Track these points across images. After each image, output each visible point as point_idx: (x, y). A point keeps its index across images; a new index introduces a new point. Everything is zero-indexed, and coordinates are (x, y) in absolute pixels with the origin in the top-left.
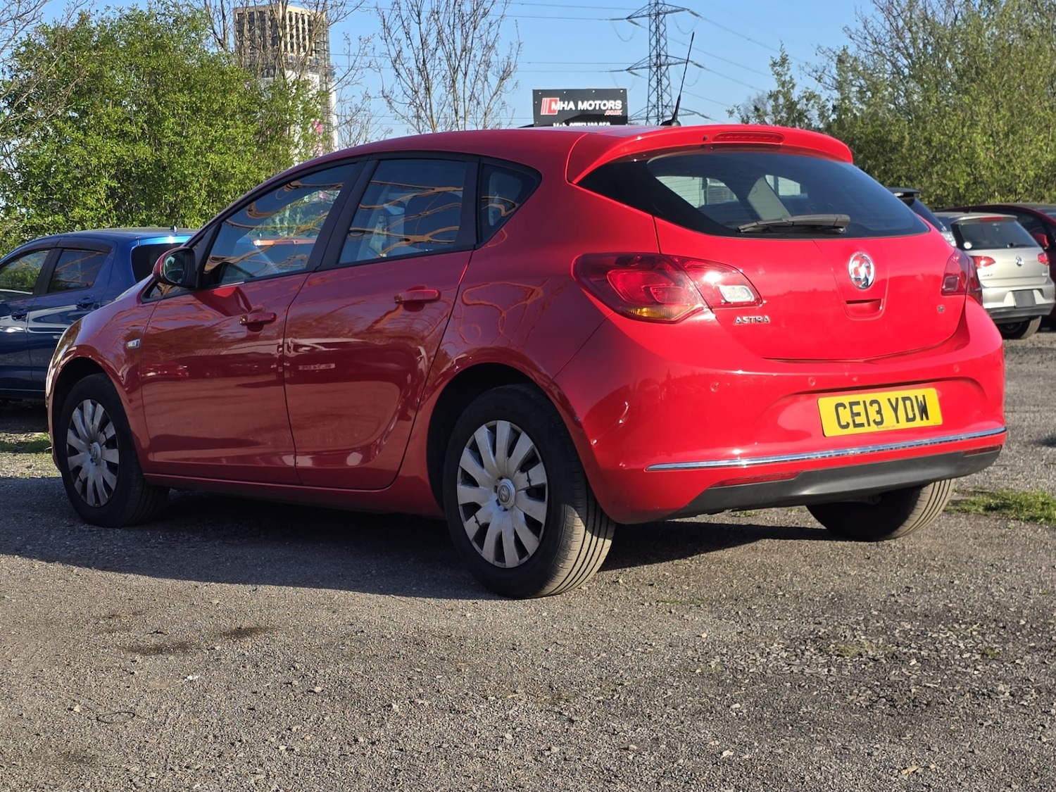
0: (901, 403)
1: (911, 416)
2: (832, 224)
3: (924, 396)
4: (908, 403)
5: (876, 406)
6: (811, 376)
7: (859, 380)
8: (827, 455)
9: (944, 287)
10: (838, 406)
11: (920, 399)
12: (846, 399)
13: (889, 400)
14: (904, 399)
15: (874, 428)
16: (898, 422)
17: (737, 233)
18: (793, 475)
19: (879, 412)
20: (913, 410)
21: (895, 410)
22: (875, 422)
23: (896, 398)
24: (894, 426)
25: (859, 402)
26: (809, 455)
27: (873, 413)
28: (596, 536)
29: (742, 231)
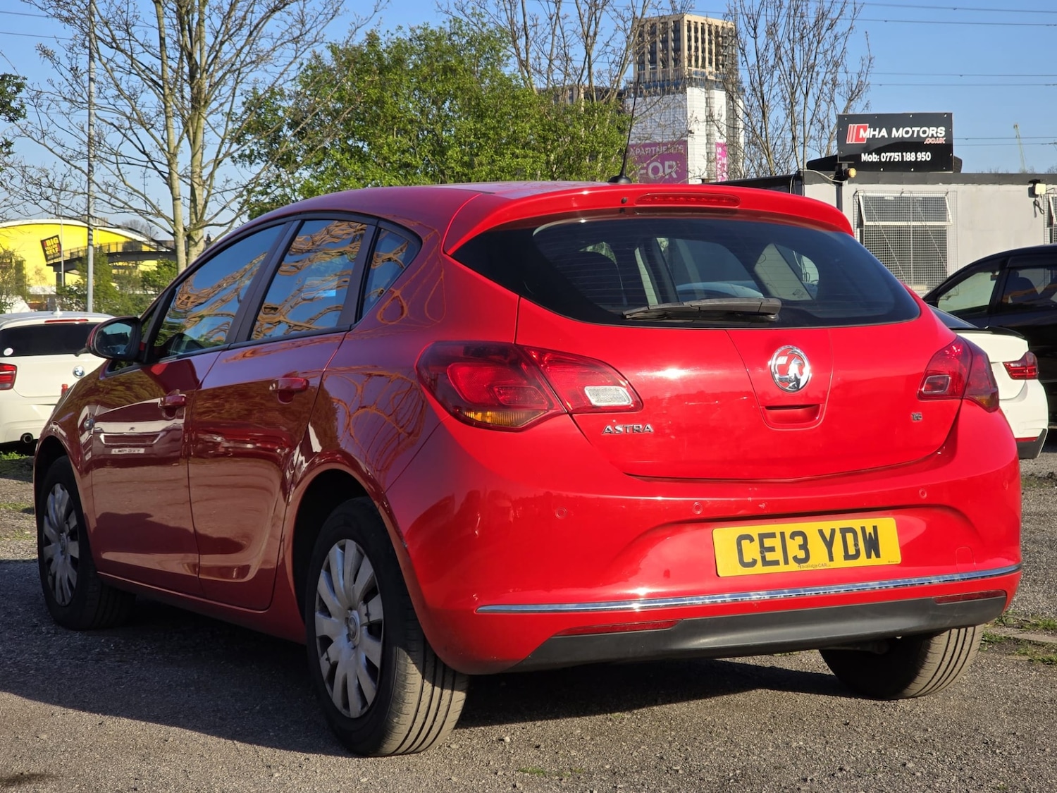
0: (838, 536)
1: (852, 551)
2: (756, 310)
3: (875, 528)
4: (850, 536)
5: (799, 540)
6: (698, 502)
7: (767, 506)
8: (719, 601)
9: (923, 389)
10: (741, 539)
11: (869, 530)
12: (755, 529)
13: (821, 532)
14: (844, 531)
15: (793, 567)
16: (831, 559)
17: (622, 319)
18: (670, 624)
19: (804, 547)
20: (856, 545)
21: (829, 544)
22: (795, 558)
23: (832, 529)
24: (825, 565)
25: (774, 533)
26: (692, 600)
27: (794, 547)
28: (438, 687)
29: (628, 317)
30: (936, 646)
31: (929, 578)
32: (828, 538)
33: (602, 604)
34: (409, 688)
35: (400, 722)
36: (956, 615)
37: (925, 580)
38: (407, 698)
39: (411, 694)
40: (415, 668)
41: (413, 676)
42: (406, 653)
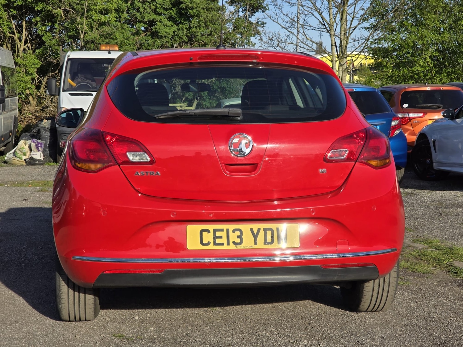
0: (262, 232)
1: (269, 239)
4: (269, 233)
5: (238, 233)
7: (213, 216)
8: (186, 261)
9: (329, 155)
10: (202, 231)
12: (211, 227)
13: (251, 230)
14: (265, 230)
15: (232, 246)
16: (256, 243)
17: (155, 120)
18: (160, 271)
19: (240, 237)
21: (255, 236)
22: (234, 243)
23: (258, 229)
24: (252, 246)
25: (223, 229)
26: (171, 260)
27: (233, 237)
28: (77, 292)
29: (157, 118)
30: (367, 287)
31: (317, 255)
32: (255, 233)
33: (124, 259)
34: (62, 292)
35: (62, 307)
36: (340, 275)
37: (314, 256)
38: (62, 296)
39: (63, 295)
40: (64, 283)
41: (63, 286)
42: (59, 276)
